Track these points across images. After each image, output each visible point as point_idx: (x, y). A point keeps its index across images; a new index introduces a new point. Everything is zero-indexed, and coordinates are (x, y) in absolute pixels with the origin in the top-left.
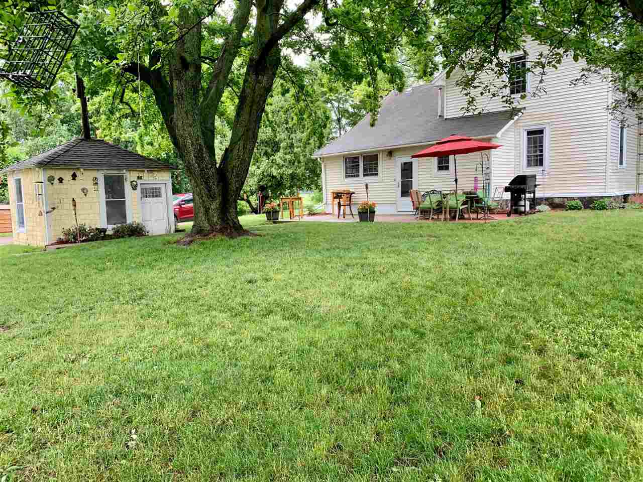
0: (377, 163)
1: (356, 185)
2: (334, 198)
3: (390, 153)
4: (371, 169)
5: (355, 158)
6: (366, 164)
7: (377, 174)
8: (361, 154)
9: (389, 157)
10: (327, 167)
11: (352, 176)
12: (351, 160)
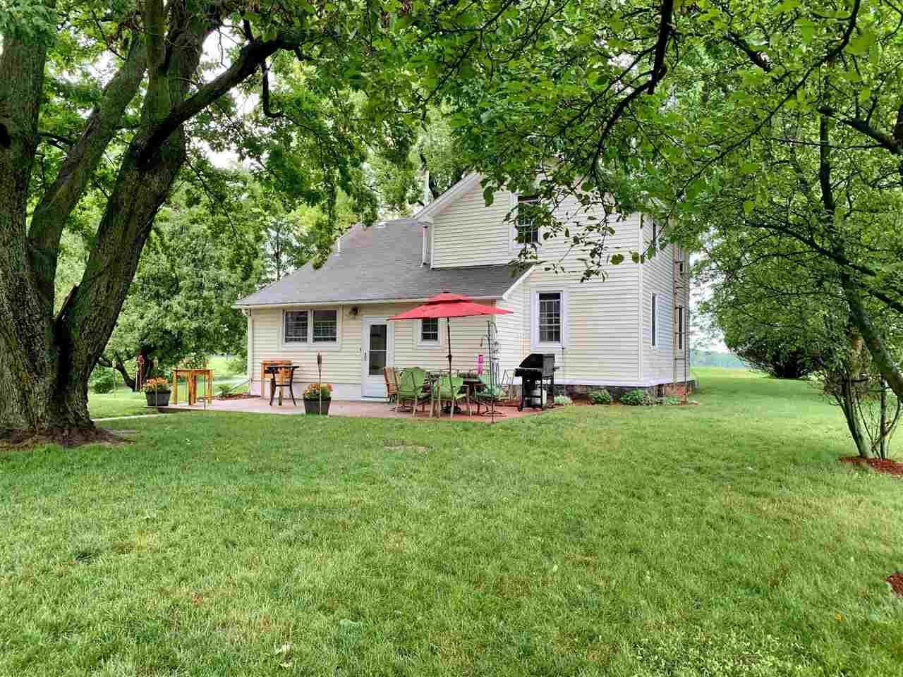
0: (335, 324)
1: (303, 354)
2: (266, 372)
3: (355, 310)
4: (325, 332)
5: (302, 313)
6: (319, 324)
7: (334, 339)
8: (311, 308)
9: (352, 316)
10: (256, 323)
11: (296, 340)
12: (295, 317)
